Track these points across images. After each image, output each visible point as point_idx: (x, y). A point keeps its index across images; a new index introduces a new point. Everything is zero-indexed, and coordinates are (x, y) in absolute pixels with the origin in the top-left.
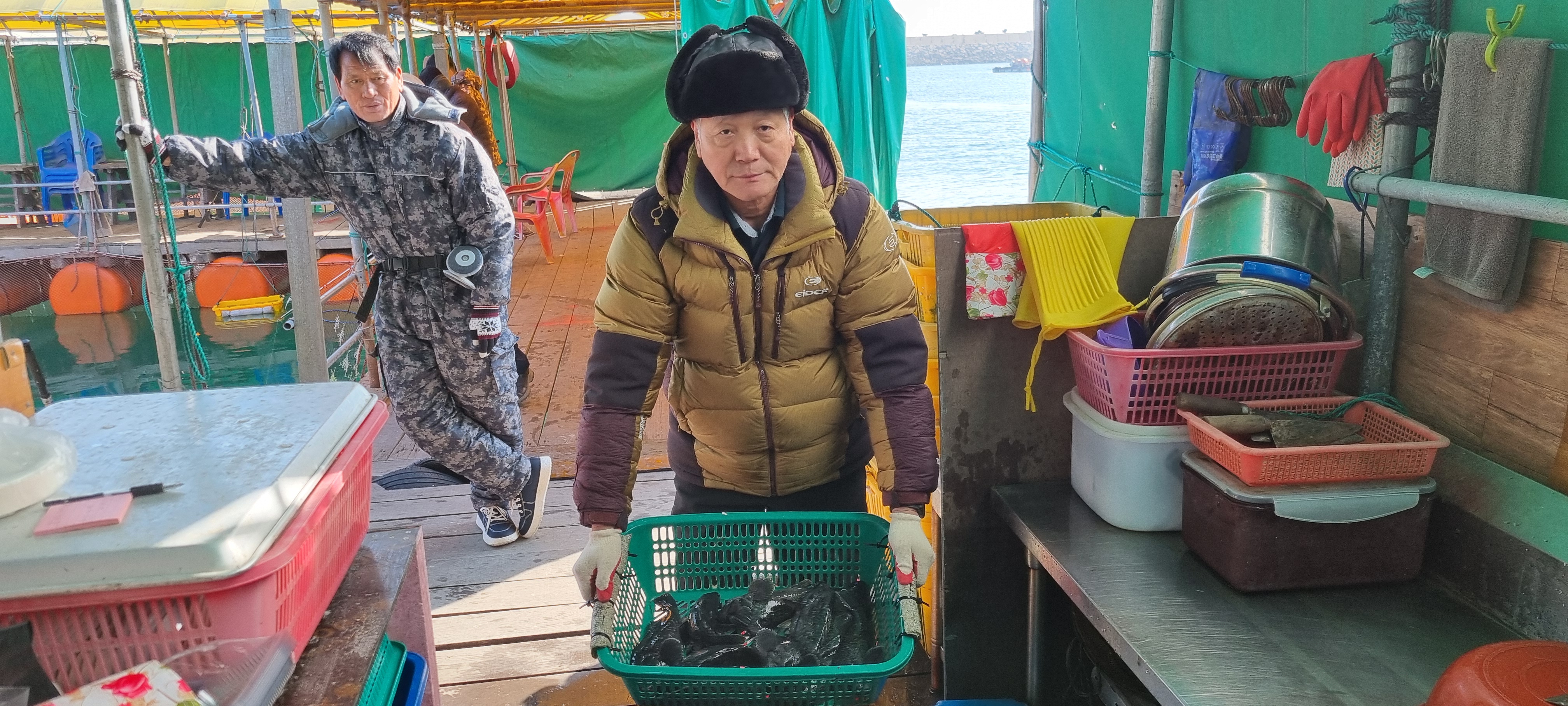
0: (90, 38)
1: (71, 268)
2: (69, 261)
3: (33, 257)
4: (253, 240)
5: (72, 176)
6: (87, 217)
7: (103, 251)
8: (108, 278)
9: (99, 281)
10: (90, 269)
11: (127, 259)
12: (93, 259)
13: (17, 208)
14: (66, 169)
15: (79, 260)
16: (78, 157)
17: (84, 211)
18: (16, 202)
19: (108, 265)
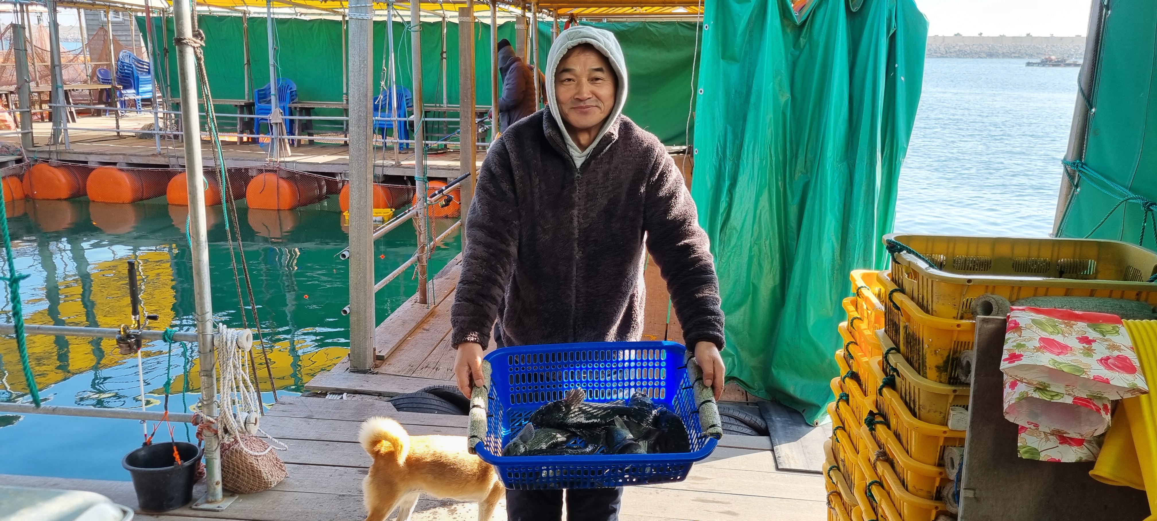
0: (296, 14)
1: (261, 176)
2: (261, 171)
3: (238, 167)
4: (381, 166)
5: (268, 111)
6: (275, 141)
7: (283, 167)
8: (284, 184)
9: (278, 187)
10: (272, 178)
11: (297, 173)
12: (276, 171)
13: (238, 130)
14: (266, 106)
15: (267, 171)
16: (273, 98)
17: (273, 137)
18: (238, 127)
19: (284, 176)
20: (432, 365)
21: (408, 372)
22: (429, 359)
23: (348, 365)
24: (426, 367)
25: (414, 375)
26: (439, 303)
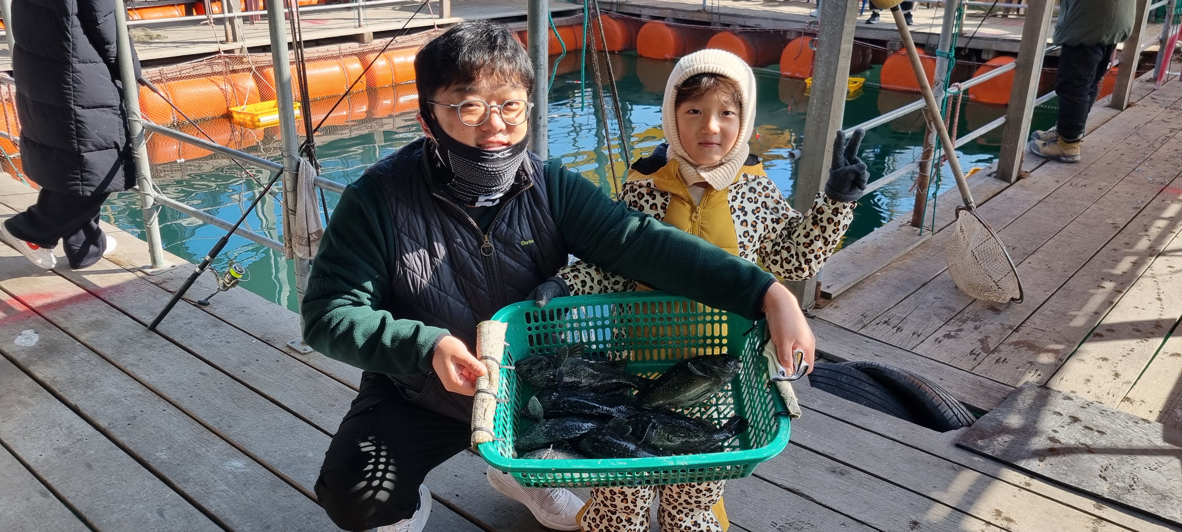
15: (805, 34)
20: (894, 322)
21: (857, 324)
22: (893, 312)
24: (886, 322)
25: (862, 331)
26: (942, 229)
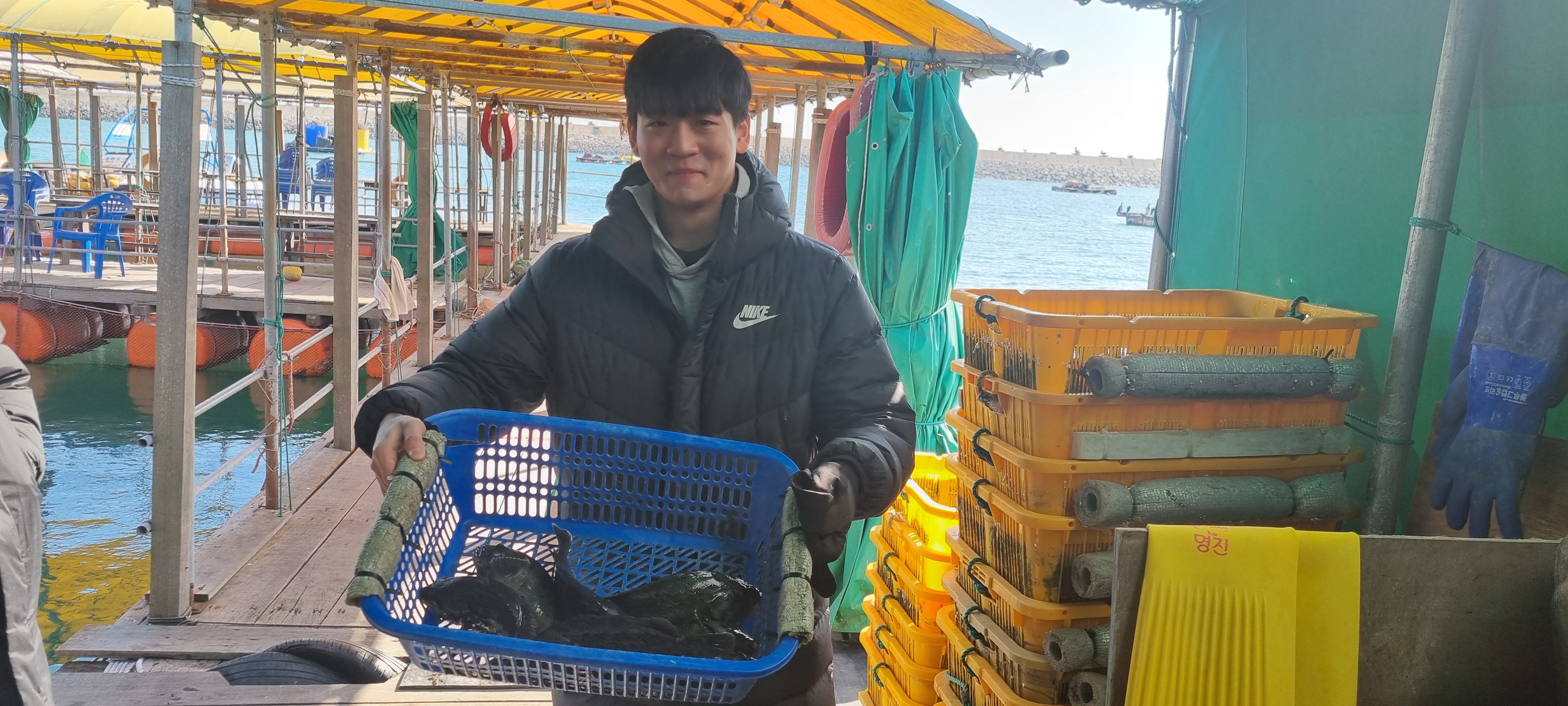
8: (30, 322)
9: (18, 325)
11: (56, 304)
19: (32, 309)
20: (289, 605)
21: (249, 618)
22: (283, 596)
23: (146, 611)
24: (279, 609)
25: (259, 622)
26: (299, 507)
